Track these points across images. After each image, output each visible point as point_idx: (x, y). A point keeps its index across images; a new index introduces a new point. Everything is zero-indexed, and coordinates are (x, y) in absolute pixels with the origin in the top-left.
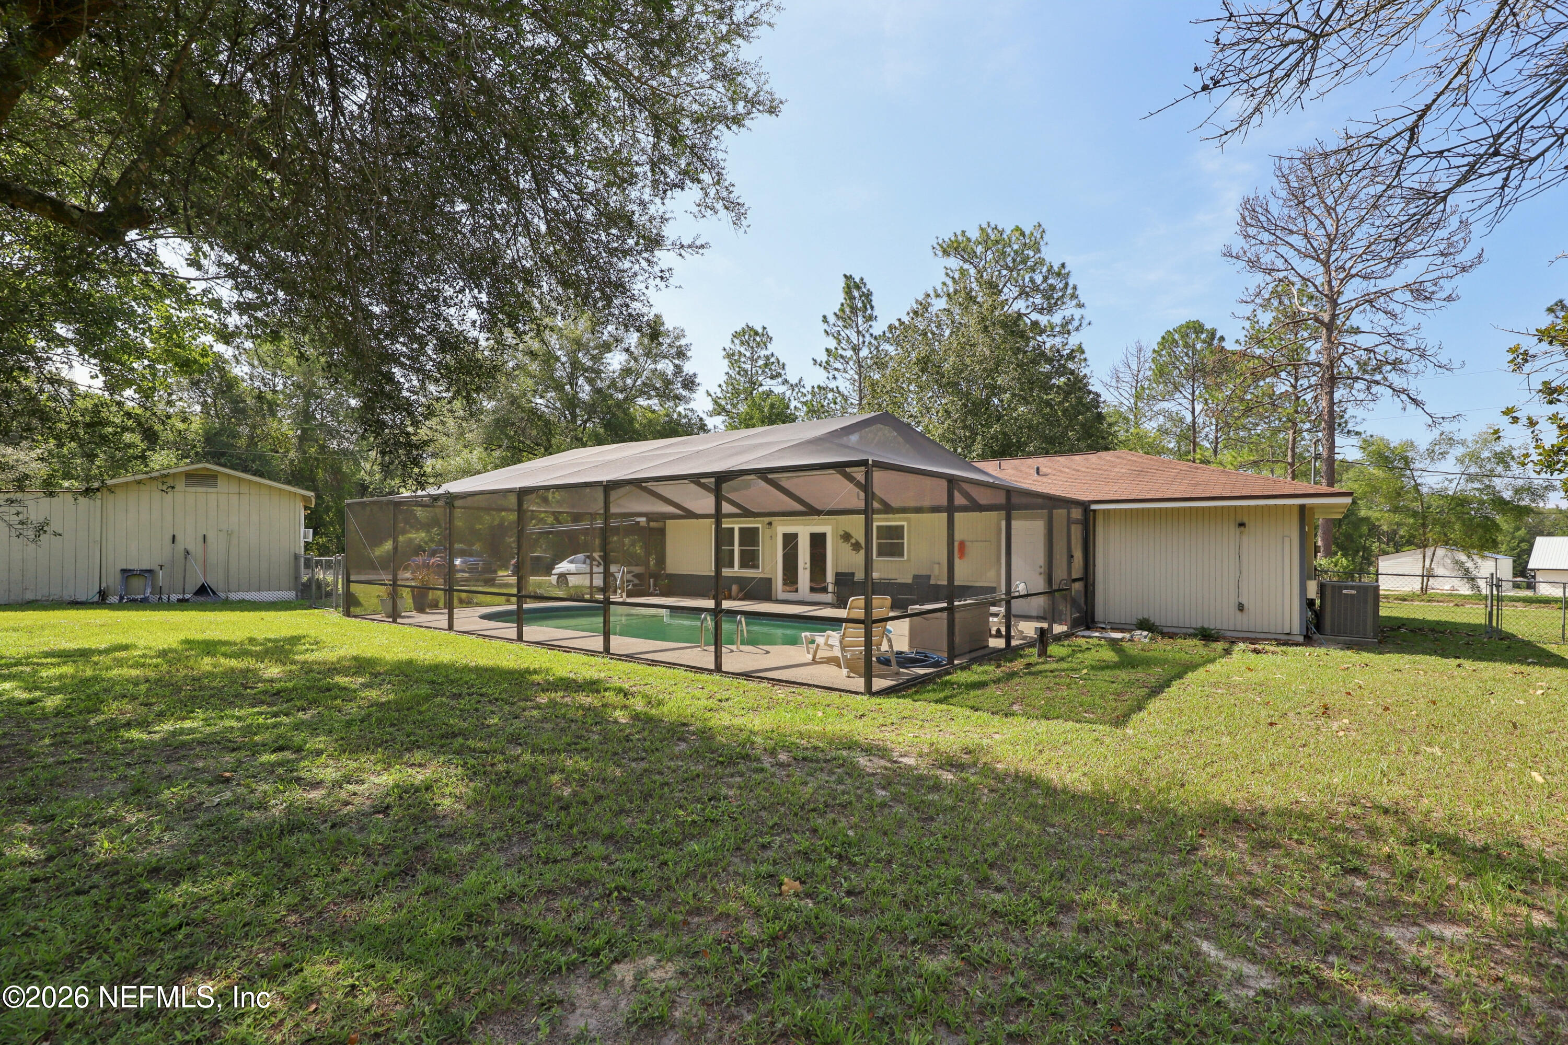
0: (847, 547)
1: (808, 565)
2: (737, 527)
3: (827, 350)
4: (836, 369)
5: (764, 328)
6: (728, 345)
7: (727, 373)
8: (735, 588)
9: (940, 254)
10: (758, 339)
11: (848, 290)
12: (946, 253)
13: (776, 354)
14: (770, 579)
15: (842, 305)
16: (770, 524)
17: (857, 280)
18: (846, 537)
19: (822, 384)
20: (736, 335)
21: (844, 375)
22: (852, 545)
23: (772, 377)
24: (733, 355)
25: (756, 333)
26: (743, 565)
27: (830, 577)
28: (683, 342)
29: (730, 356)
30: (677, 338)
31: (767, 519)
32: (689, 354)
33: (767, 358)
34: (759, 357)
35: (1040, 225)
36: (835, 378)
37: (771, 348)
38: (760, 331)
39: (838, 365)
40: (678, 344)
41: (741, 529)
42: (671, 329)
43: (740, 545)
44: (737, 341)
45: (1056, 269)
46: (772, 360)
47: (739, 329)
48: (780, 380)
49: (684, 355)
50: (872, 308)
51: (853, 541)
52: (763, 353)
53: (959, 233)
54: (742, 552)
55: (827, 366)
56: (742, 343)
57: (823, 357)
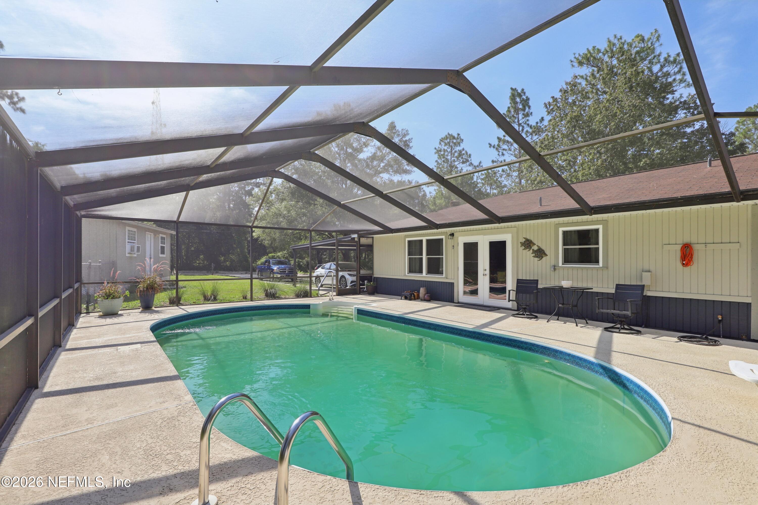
0: (529, 254)
1: (488, 272)
2: (424, 239)
3: (498, 138)
4: (504, 149)
5: (459, 134)
6: (437, 145)
7: (436, 161)
8: (422, 291)
9: (576, 64)
10: (455, 141)
11: (513, 98)
12: (581, 63)
13: (466, 149)
14: (452, 284)
15: (509, 108)
16: (452, 235)
17: (519, 91)
18: (528, 244)
19: (495, 159)
20: (442, 140)
21: (509, 152)
22: (534, 252)
23: (463, 163)
24: (440, 151)
25: (454, 138)
26: (430, 271)
27: (510, 284)
28: (407, 138)
29: (438, 151)
30: (405, 135)
31: (449, 230)
32: (411, 145)
33: (460, 152)
34: (456, 152)
35: (656, 31)
36: (503, 154)
37: (463, 146)
38: (456, 136)
39: (505, 147)
40: (404, 139)
41: (428, 241)
42: (400, 130)
43: (428, 254)
44: (442, 143)
45: (672, 59)
46: (463, 152)
47: (443, 136)
48: (468, 163)
49: (408, 146)
50: (529, 107)
51: (535, 248)
52: (458, 148)
53: (591, 49)
54: (429, 260)
55: (497, 148)
56: (446, 144)
57: (496, 142)
